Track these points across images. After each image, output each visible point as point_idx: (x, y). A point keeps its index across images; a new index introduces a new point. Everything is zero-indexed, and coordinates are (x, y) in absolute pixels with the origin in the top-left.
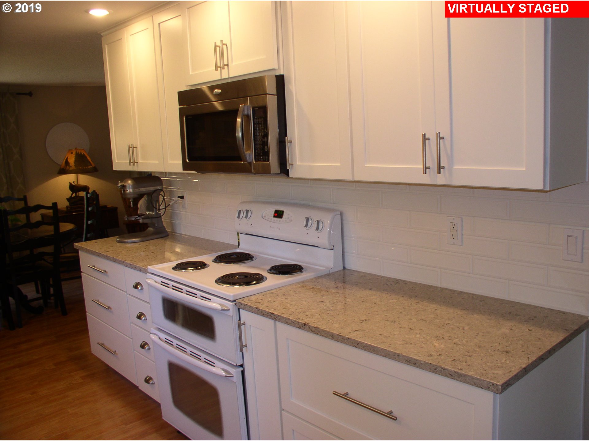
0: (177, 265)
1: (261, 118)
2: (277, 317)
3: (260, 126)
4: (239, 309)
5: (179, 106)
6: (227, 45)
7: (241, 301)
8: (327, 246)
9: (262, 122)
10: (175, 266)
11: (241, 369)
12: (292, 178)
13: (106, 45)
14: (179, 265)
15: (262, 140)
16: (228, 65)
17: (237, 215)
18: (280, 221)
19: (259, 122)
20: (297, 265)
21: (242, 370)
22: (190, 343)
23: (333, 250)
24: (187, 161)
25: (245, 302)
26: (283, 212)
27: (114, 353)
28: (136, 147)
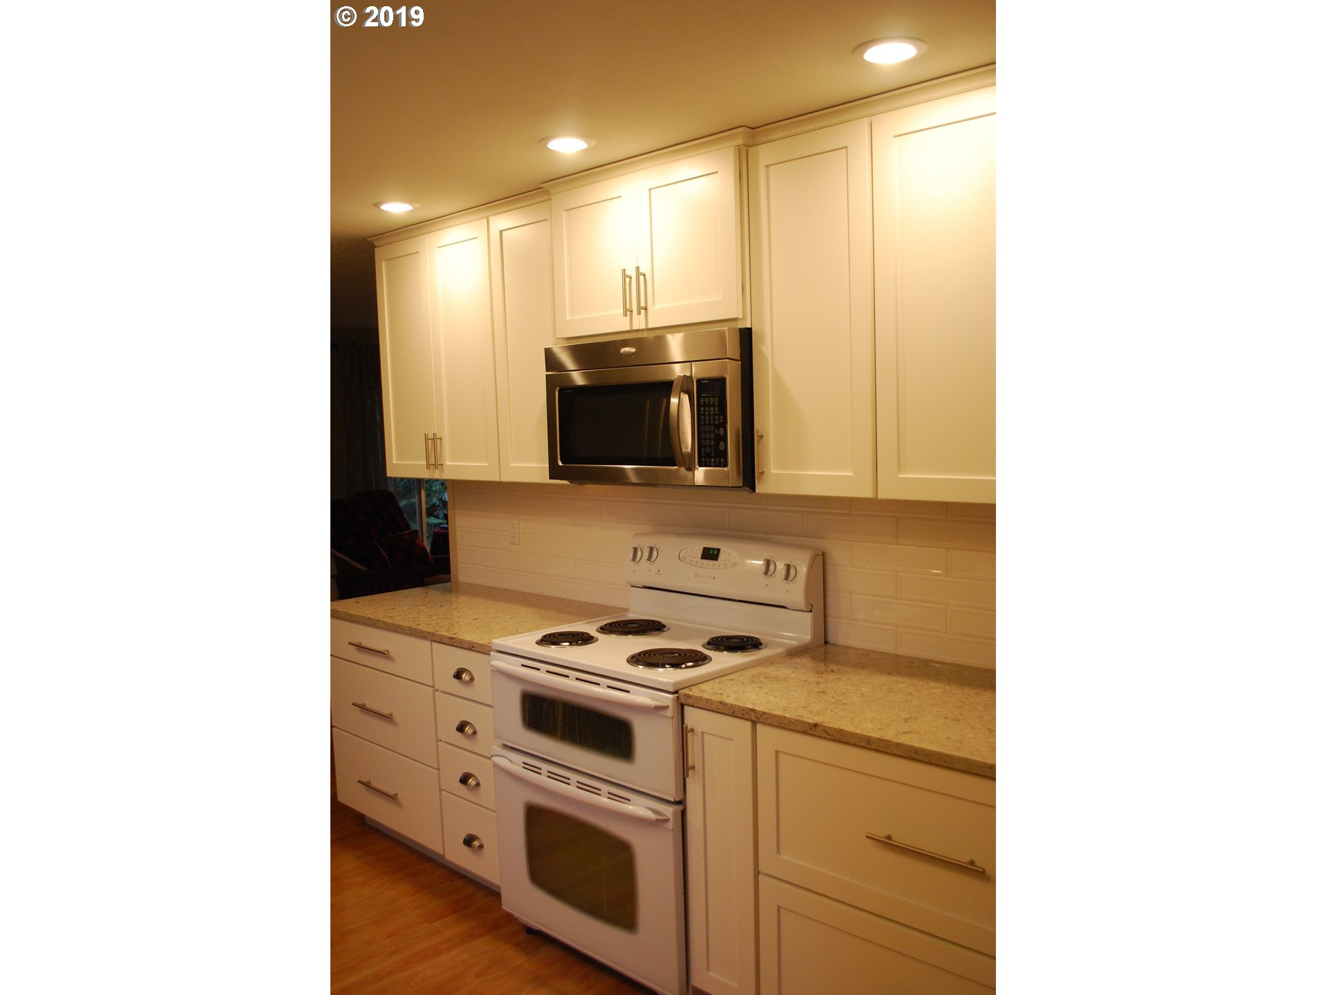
0: (545, 636)
1: (714, 397)
2: (761, 716)
3: (712, 409)
4: (682, 706)
5: (547, 371)
6: (645, 275)
7: (687, 691)
8: (802, 605)
9: (716, 404)
10: (541, 638)
11: (680, 808)
12: (758, 494)
13: (383, 262)
14: (547, 637)
15: (714, 432)
16: (646, 309)
17: (631, 555)
18: (713, 565)
19: (709, 402)
20: (752, 638)
21: (682, 808)
22: (578, 768)
23: (810, 613)
24: (560, 464)
25: (695, 692)
26: (719, 550)
27: (393, 798)
28: (441, 439)
